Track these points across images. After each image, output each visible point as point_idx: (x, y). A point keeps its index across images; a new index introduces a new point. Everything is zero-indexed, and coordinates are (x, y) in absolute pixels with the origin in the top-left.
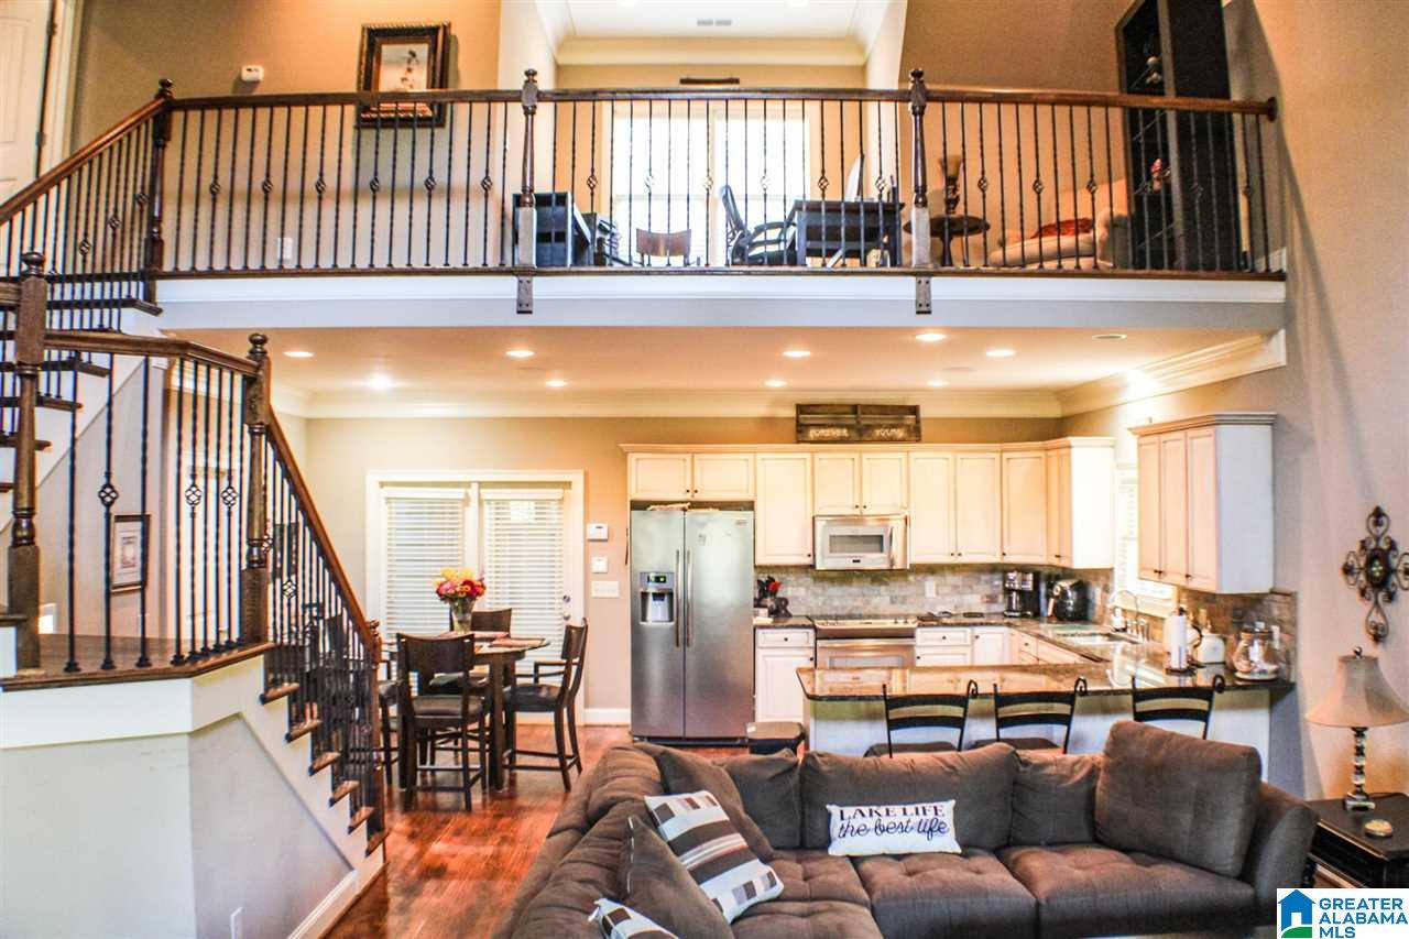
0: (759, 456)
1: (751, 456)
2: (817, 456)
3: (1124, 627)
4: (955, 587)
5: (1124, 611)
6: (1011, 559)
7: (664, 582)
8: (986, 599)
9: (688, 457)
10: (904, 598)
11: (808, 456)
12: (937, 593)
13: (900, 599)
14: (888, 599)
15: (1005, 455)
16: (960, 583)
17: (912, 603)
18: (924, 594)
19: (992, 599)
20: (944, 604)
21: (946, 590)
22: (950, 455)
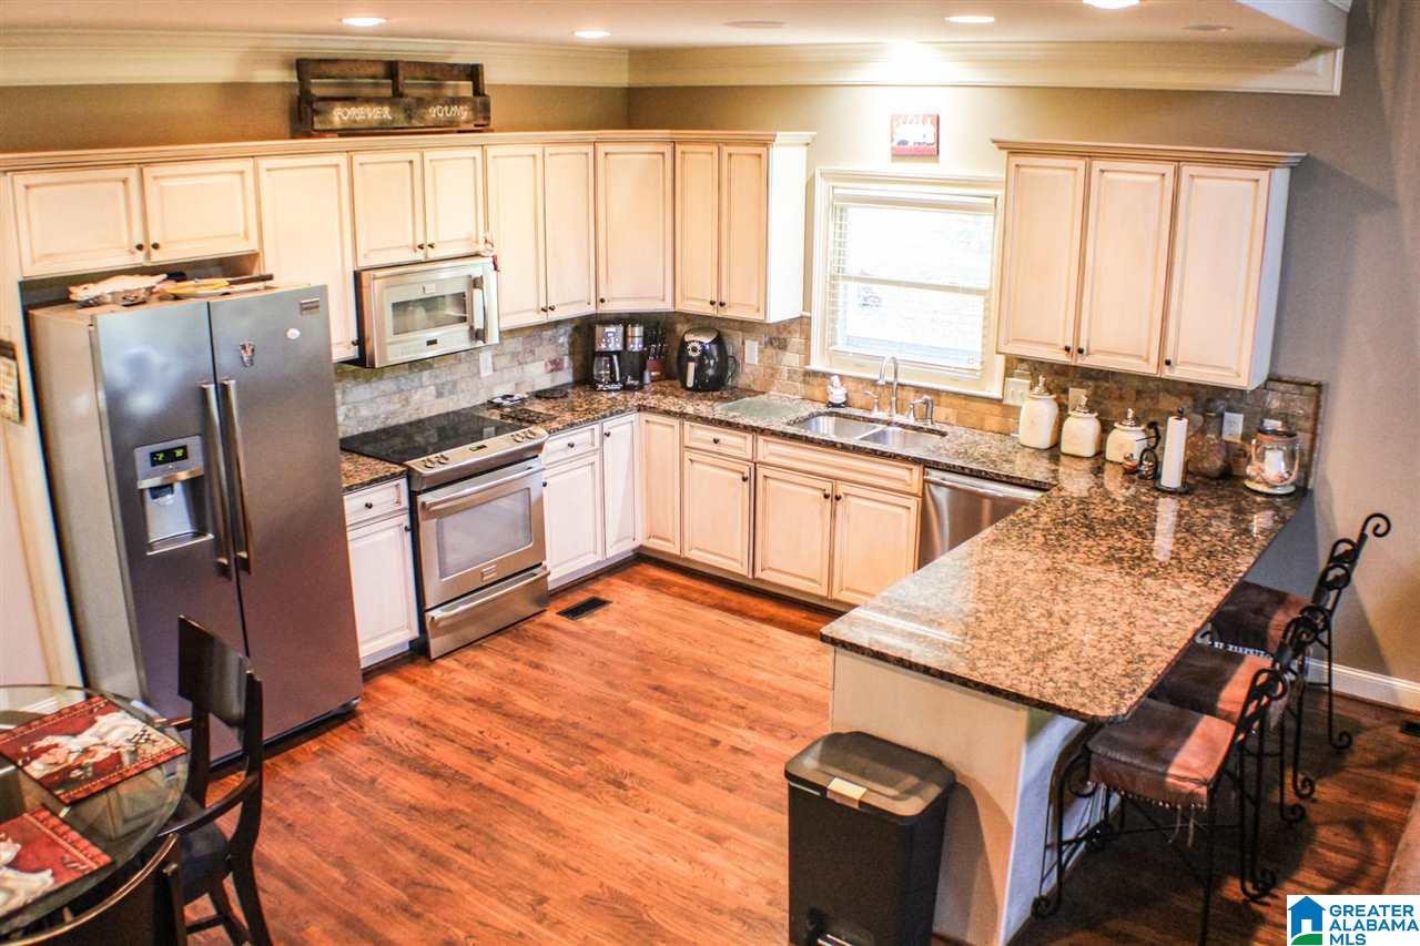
0: (264, 163)
1: (246, 165)
2: (358, 158)
3: (844, 400)
4: (514, 355)
5: (841, 377)
6: (612, 307)
7: (185, 456)
8: (550, 367)
9: (132, 173)
10: (455, 383)
11: (342, 159)
12: (494, 370)
13: (449, 387)
14: (432, 389)
15: (602, 149)
16: (520, 349)
17: (463, 391)
18: (479, 372)
19: (556, 366)
20: (502, 383)
21: (504, 361)
22: (537, 150)
